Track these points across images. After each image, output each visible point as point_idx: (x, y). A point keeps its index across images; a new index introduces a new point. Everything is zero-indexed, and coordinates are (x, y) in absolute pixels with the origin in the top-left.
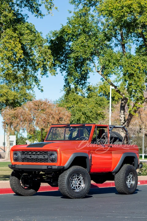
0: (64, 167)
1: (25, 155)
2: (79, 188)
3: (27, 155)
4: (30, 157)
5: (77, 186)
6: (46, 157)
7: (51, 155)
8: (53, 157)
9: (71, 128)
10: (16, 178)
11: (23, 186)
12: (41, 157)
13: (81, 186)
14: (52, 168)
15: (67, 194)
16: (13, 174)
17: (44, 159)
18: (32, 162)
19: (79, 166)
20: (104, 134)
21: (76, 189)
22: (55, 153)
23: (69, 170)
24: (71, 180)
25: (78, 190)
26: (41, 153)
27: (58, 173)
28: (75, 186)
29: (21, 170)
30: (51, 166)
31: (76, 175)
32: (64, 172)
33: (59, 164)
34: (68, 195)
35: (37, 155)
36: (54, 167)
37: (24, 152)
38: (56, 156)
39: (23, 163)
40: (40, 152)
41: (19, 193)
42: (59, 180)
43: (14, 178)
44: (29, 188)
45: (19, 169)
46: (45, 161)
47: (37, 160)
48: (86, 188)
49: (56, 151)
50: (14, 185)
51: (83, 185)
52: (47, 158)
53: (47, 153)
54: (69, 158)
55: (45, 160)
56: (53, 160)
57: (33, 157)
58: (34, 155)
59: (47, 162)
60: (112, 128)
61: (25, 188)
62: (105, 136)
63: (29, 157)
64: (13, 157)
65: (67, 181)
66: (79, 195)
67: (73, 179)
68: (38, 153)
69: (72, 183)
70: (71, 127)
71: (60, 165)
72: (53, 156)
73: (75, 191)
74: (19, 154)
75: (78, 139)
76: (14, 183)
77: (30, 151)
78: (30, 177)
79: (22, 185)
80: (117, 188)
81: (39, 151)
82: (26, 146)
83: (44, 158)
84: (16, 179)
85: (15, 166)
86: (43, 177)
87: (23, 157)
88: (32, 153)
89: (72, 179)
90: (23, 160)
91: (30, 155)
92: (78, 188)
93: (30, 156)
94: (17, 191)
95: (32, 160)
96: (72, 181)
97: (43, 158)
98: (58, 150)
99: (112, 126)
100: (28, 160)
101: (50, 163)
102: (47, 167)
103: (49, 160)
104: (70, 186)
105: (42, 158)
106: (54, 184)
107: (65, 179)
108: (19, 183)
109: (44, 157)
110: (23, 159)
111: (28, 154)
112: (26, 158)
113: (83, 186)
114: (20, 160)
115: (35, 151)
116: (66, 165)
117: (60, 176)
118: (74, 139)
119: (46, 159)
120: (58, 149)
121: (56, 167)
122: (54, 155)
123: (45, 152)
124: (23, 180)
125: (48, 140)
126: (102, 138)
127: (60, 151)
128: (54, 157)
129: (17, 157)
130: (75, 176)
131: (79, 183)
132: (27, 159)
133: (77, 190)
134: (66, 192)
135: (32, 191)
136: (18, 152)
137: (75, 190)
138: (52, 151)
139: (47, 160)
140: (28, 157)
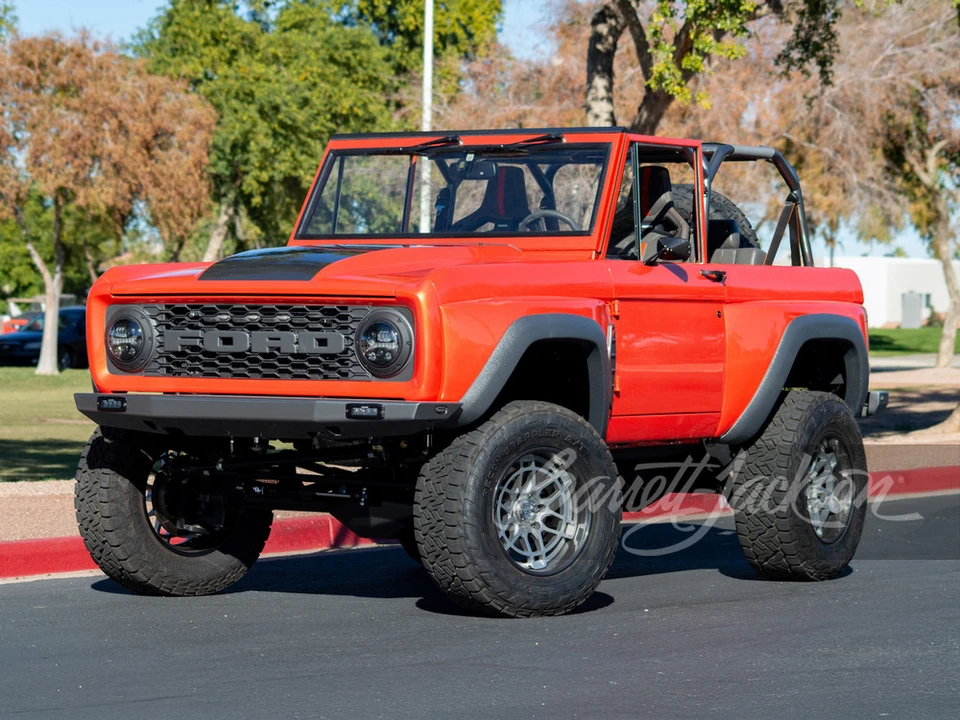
0: (458, 410)
1: (191, 327)
2: (545, 544)
3: (200, 333)
4: (227, 341)
5: (537, 533)
6: (338, 341)
7: (374, 328)
8: (388, 342)
9: (470, 157)
10: (120, 479)
11: (163, 531)
12: (298, 342)
13: (559, 533)
14: (379, 416)
15: (476, 585)
16: (99, 455)
17: (324, 356)
18: (236, 375)
19: (547, 406)
20: (666, 198)
21: (528, 552)
22: (396, 315)
23: (487, 427)
24: (499, 491)
25: (542, 563)
26: (297, 320)
27: (404, 445)
28: (525, 537)
29: (160, 431)
30: (371, 406)
31: (526, 464)
32: (457, 442)
33: (423, 391)
34: (484, 595)
35: (276, 333)
36: (393, 411)
37: (183, 311)
38: (405, 338)
39: (177, 380)
40: (296, 312)
41: (141, 576)
42: (418, 496)
43: (107, 477)
44: (201, 545)
45: (150, 422)
46: (326, 367)
47: (272, 364)
48: (593, 549)
49: (408, 304)
50: (107, 524)
51: (571, 529)
52: (346, 352)
53: (345, 317)
54: (492, 349)
55: (330, 365)
56: (382, 367)
57: (244, 341)
58: (252, 328)
59: (345, 375)
60: (715, 159)
61: (176, 541)
62: (672, 209)
63: (219, 343)
64: (107, 342)
65: (475, 501)
66: (550, 590)
67: (510, 486)
68: (277, 319)
69: (504, 513)
70: (467, 150)
71: (435, 399)
72: (383, 336)
73: (525, 565)
74: (149, 324)
75: (490, 226)
76: (106, 509)
77: (227, 302)
78: (213, 471)
79: (153, 520)
80: (745, 540)
81: (286, 302)
82: (199, 271)
83: (324, 350)
84: (118, 486)
85: (123, 400)
86: (299, 471)
87: (176, 340)
88: (237, 319)
89: (505, 489)
90: (176, 362)
91: (223, 327)
92: (543, 550)
93: (226, 334)
94: (129, 566)
95: (235, 365)
96: (506, 497)
97: (315, 347)
98: (421, 296)
99: (714, 149)
100: (210, 363)
101: (362, 385)
102: (350, 407)
103: (355, 364)
104: (492, 533)
105: (304, 350)
106: (375, 521)
107: (464, 487)
108: (138, 514)
109: (322, 342)
110: (176, 353)
111: (213, 323)
112: (194, 348)
113: (571, 531)
114: (155, 366)
115: (256, 302)
116: (472, 396)
117: (426, 468)
118: (469, 228)
119: (332, 356)
120: (418, 288)
121: (408, 411)
122: (388, 327)
123: (333, 311)
124: (162, 493)
125: (311, 231)
126: (654, 223)
127: (433, 301)
128: (394, 346)
129: (132, 341)
130: (522, 470)
131: (547, 512)
132: (207, 354)
133: (537, 558)
134: (468, 572)
135: (218, 561)
136: (140, 308)
137: (525, 559)
138: (375, 304)
139: (342, 362)
140: (213, 341)
